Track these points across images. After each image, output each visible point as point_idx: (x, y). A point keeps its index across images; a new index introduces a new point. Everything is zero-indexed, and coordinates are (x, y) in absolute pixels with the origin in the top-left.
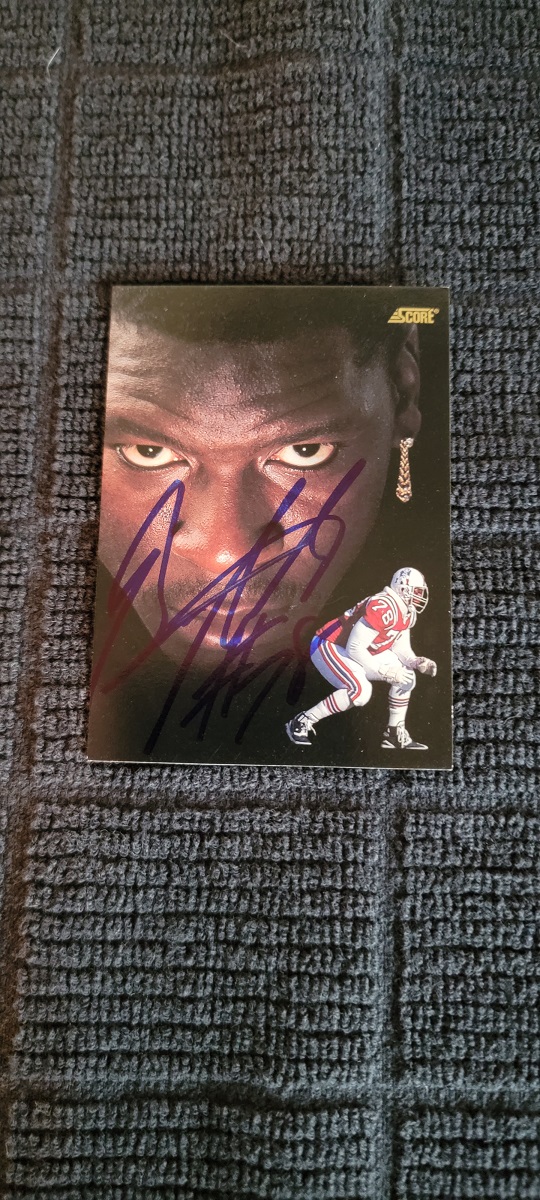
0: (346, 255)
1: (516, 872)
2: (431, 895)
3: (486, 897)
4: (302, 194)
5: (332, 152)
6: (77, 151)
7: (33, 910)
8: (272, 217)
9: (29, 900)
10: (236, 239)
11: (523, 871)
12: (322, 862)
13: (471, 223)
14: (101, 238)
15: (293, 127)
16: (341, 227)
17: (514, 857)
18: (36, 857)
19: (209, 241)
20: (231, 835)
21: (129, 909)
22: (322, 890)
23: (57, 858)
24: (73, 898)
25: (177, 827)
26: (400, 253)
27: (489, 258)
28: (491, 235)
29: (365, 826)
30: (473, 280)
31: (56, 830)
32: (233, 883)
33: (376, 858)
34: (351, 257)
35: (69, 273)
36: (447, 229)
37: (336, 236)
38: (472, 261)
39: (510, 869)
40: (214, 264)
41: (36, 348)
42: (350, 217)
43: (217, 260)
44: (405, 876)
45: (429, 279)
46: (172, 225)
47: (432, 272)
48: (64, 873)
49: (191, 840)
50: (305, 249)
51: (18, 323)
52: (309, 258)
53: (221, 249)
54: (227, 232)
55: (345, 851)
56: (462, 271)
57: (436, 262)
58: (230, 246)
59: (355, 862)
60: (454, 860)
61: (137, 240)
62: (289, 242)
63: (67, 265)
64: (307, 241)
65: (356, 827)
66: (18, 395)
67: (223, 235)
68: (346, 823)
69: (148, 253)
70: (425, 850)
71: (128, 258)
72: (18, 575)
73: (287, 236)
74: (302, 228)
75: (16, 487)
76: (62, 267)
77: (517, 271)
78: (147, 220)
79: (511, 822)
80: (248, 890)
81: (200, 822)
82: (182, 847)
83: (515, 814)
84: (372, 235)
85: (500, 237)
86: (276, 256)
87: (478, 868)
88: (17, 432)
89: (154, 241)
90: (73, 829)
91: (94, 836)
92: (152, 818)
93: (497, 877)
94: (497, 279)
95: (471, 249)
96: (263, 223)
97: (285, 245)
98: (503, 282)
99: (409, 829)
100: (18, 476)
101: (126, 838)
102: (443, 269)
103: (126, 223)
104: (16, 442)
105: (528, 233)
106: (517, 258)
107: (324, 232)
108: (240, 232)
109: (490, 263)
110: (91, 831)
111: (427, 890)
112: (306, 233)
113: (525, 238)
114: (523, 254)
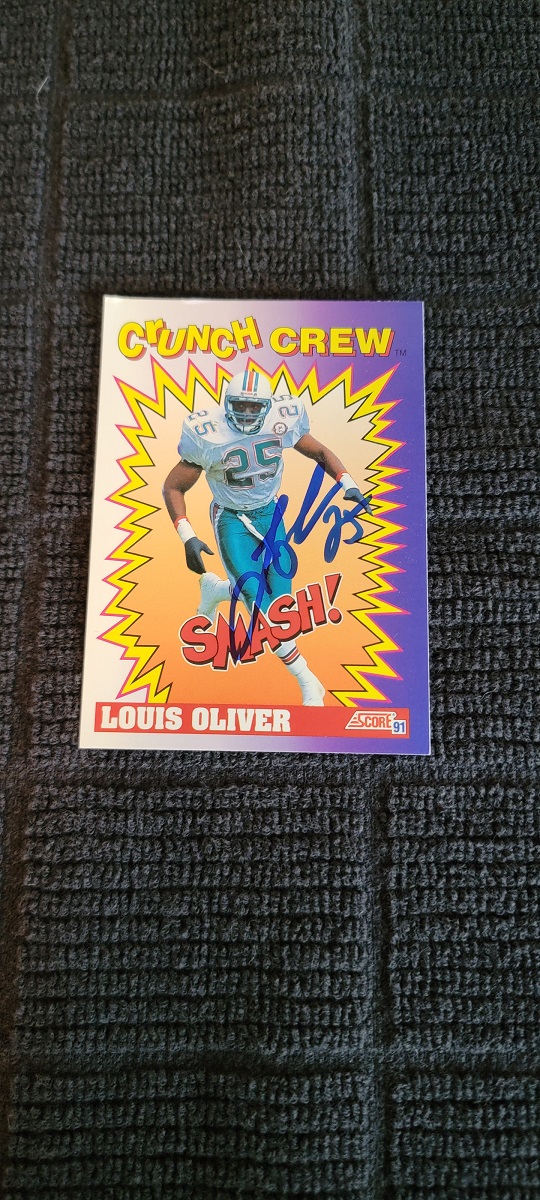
0: (321, 261)
1: (497, 840)
2: (416, 863)
3: (469, 865)
4: (279, 207)
5: (307, 169)
6: (66, 172)
7: (32, 889)
8: (251, 228)
9: (27, 879)
10: (217, 250)
11: (505, 839)
12: (311, 835)
13: (438, 231)
14: (90, 252)
15: (269, 145)
16: (316, 236)
17: (495, 827)
18: (33, 837)
19: (192, 253)
20: (223, 812)
21: (125, 885)
22: (311, 861)
23: (55, 837)
24: (71, 875)
25: (170, 804)
26: (372, 259)
27: (457, 262)
28: (458, 241)
29: (350, 800)
30: (442, 284)
31: (54, 811)
32: (225, 858)
33: (361, 829)
34: (327, 264)
35: (59, 283)
36: (417, 236)
37: (312, 245)
38: (441, 266)
39: (492, 838)
40: (196, 273)
41: (29, 354)
42: (324, 225)
43: (200, 270)
44: (390, 846)
45: (400, 283)
46: (157, 238)
47: (402, 277)
48: (62, 852)
49: (184, 817)
50: (282, 257)
51: (12, 331)
52: (287, 266)
53: (203, 259)
54: (208, 243)
55: (332, 824)
56: (432, 275)
57: (406, 268)
58: (212, 256)
59: (341, 833)
60: (437, 830)
61: (124, 253)
62: (267, 251)
63: (58, 277)
64: (284, 249)
65: (342, 801)
66: (13, 399)
67: (204, 246)
68: (333, 798)
69: (134, 265)
70: (408, 820)
71: (116, 270)
72: (14, 569)
73: (265, 246)
74: (279, 238)
75: (12, 485)
76: (53, 279)
77: (483, 274)
78: (132, 235)
79: (491, 792)
80: (240, 864)
81: (191, 799)
82: (175, 823)
83: (494, 785)
84: (346, 242)
85: (466, 243)
86: (255, 264)
87: (461, 837)
88: (12, 434)
89: (139, 254)
90: (70, 809)
91: (91, 815)
92: (146, 797)
93: (478, 845)
94: (465, 282)
95: (440, 255)
96: (242, 234)
97: (264, 254)
98: (470, 285)
99: (392, 801)
100: (13, 476)
101: (121, 816)
102: (413, 274)
103: (113, 238)
104: (11, 444)
105: (492, 239)
106: (484, 262)
107: (300, 241)
108: (221, 243)
109: (457, 267)
110: (87, 811)
111: (411, 860)
112: (282, 243)
113: (490, 244)
114: (489, 258)
